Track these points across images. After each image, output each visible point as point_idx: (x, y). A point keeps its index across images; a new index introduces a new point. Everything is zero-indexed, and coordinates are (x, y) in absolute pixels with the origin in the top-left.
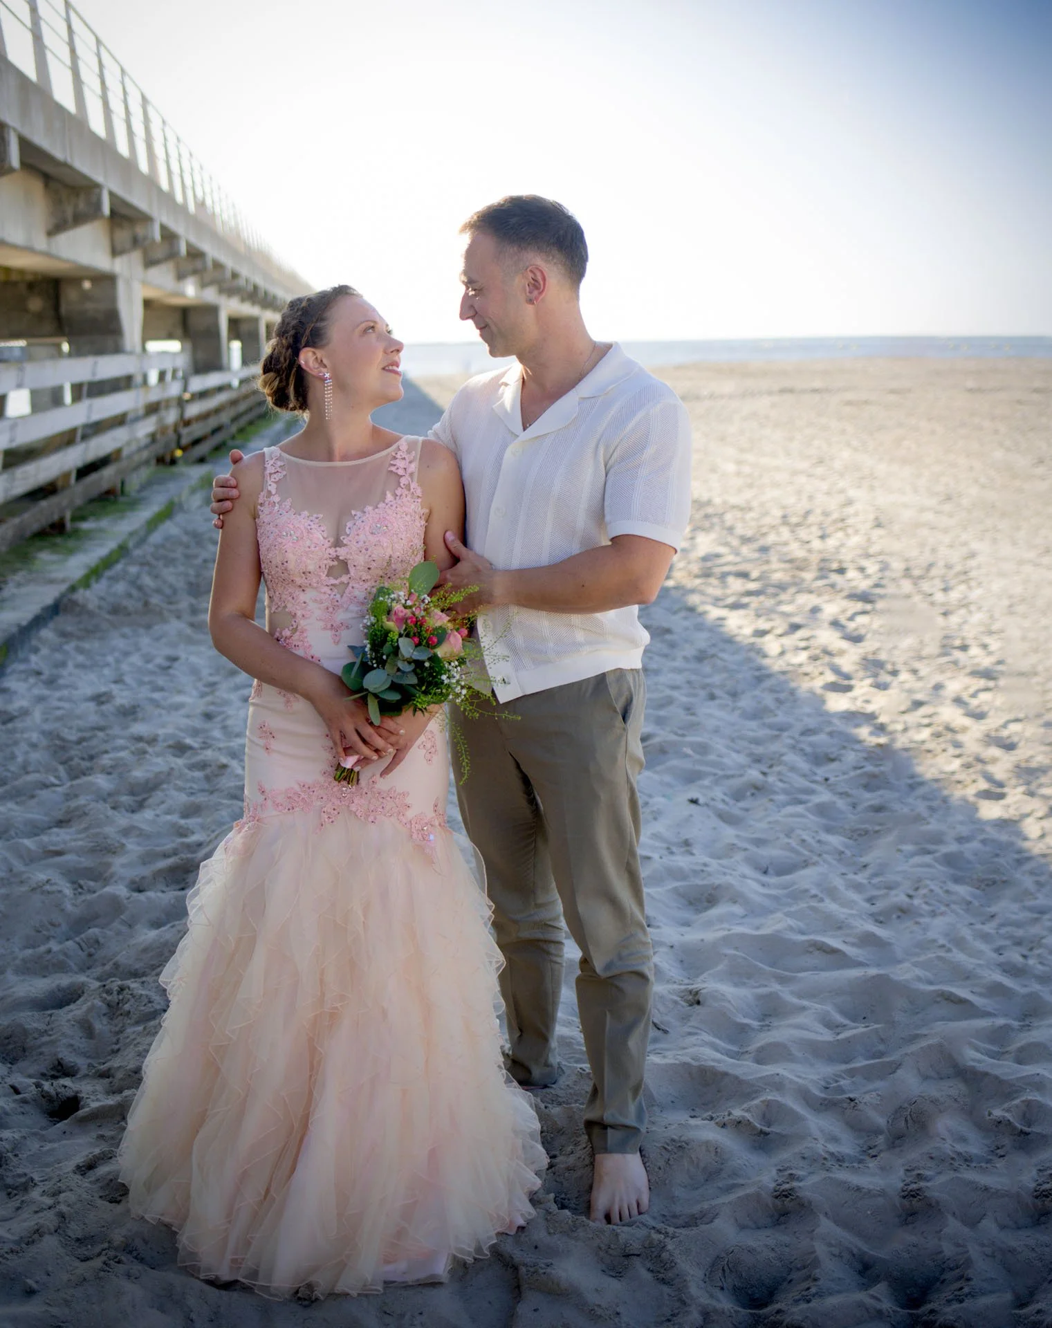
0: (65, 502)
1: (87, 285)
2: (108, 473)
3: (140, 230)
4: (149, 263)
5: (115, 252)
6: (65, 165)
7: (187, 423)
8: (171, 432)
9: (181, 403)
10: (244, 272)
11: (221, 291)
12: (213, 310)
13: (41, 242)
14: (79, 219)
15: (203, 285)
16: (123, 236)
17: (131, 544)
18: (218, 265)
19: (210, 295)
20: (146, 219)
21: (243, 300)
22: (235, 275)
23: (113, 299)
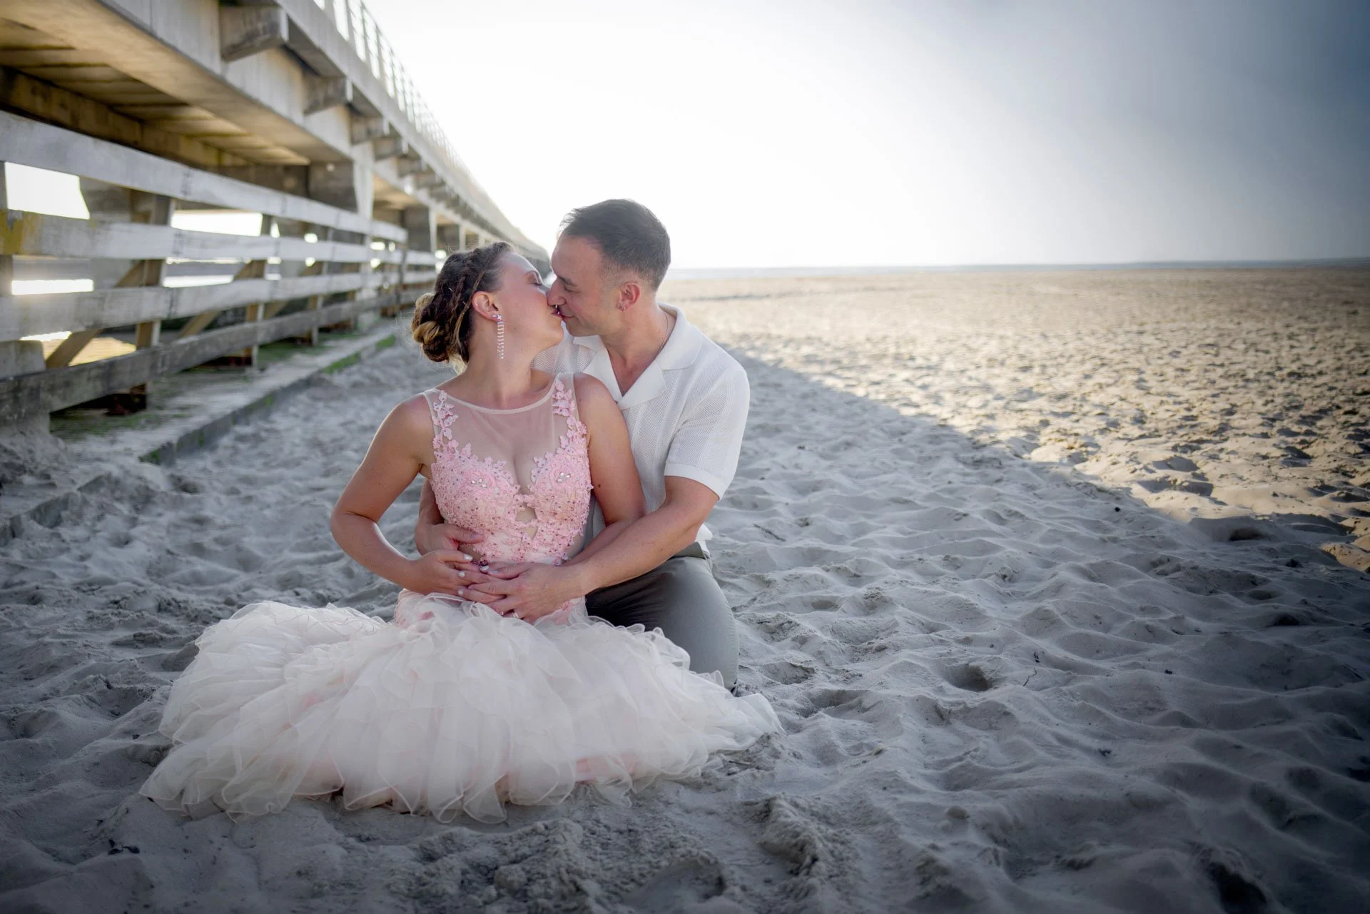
0: (314, 319)
1: (331, 168)
2: (346, 307)
3: (373, 124)
4: (379, 157)
5: (354, 141)
6: (319, 52)
7: (405, 287)
8: (392, 291)
9: (400, 269)
10: (450, 182)
11: (432, 195)
12: (424, 210)
13: (298, 118)
14: (328, 102)
15: (418, 186)
16: (360, 129)
17: (364, 355)
18: (430, 171)
19: (423, 197)
20: (377, 115)
21: (448, 207)
22: (443, 183)
23: (351, 179)
